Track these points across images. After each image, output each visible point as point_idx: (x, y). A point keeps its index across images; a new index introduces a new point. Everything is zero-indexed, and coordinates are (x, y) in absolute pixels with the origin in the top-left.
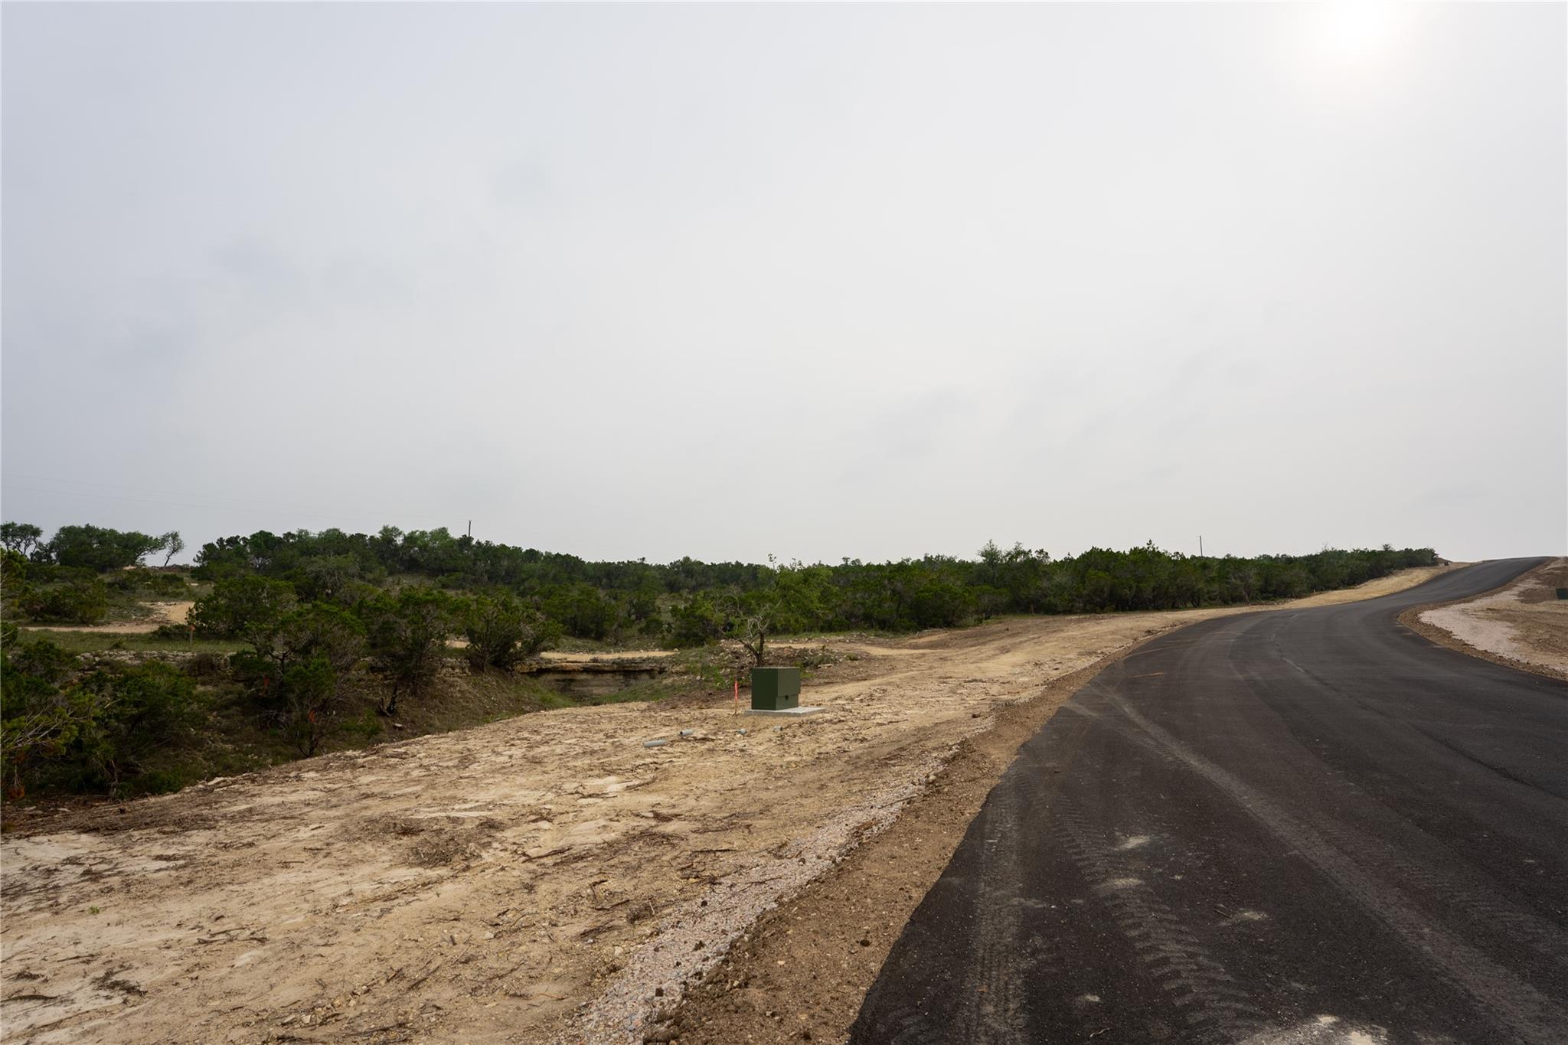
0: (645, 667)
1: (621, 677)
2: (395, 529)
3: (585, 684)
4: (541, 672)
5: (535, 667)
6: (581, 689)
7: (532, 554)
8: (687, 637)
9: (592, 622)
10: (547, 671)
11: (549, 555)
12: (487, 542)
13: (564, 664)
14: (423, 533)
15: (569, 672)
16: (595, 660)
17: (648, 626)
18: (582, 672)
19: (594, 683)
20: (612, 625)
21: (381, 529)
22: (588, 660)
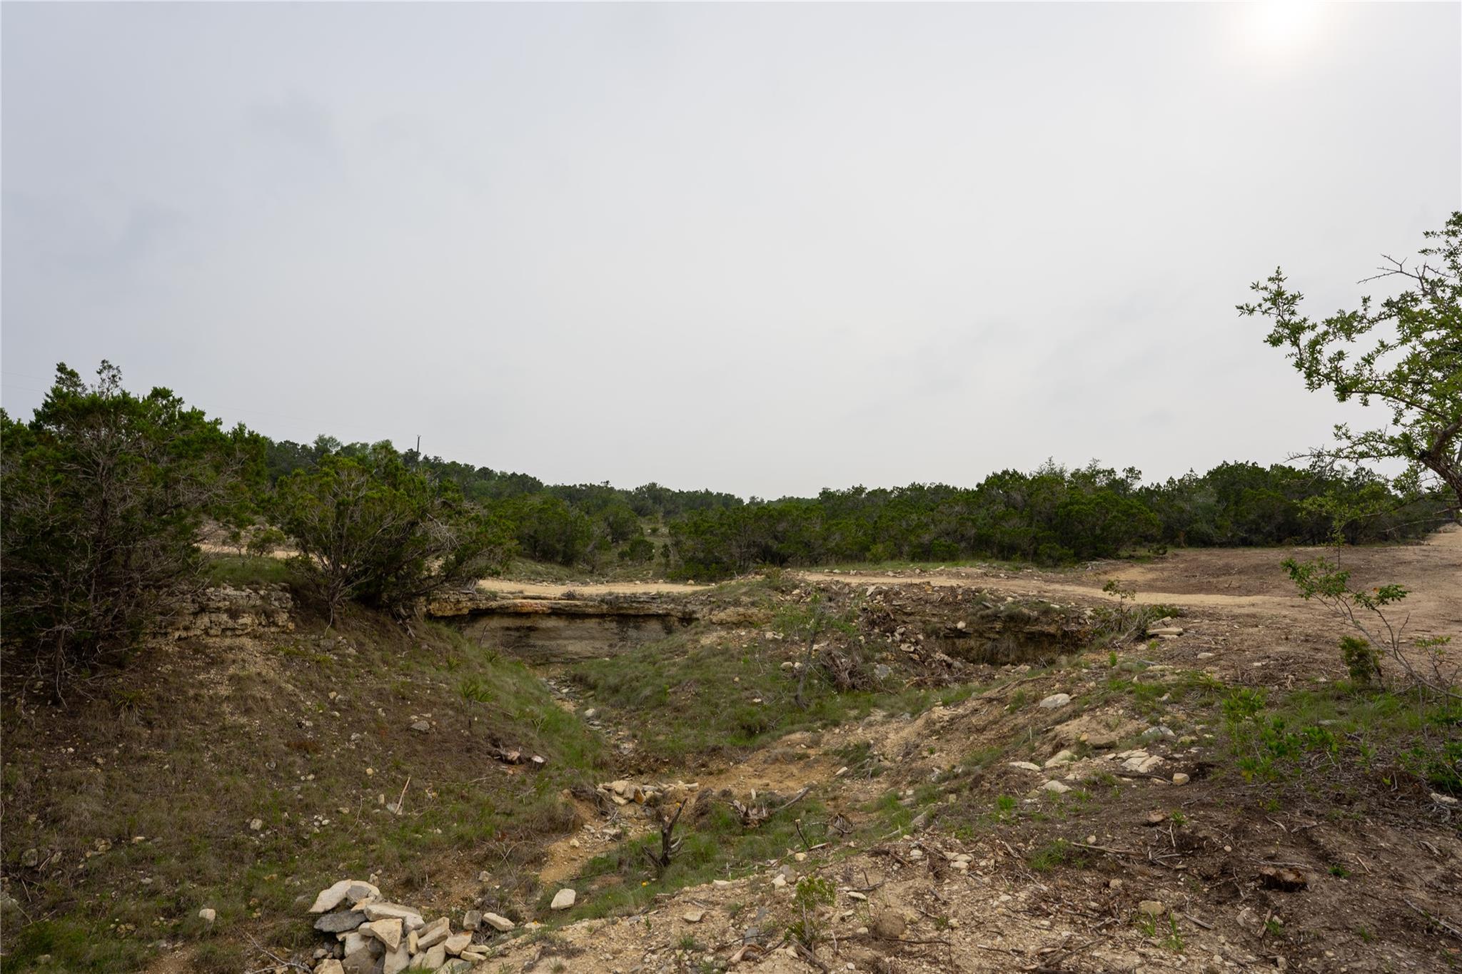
0: (654, 608)
1: (614, 625)
2: (332, 440)
3: (553, 634)
4: (478, 614)
5: (467, 606)
6: (547, 643)
7: (485, 472)
8: (706, 563)
9: (559, 541)
10: (490, 613)
11: (503, 475)
12: (436, 458)
13: (518, 601)
14: (365, 446)
15: (527, 615)
16: (570, 596)
17: (633, 550)
18: (549, 615)
19: (569, 633)
20: (586, 546)
21: (316, 438)
22: (558, 595)
